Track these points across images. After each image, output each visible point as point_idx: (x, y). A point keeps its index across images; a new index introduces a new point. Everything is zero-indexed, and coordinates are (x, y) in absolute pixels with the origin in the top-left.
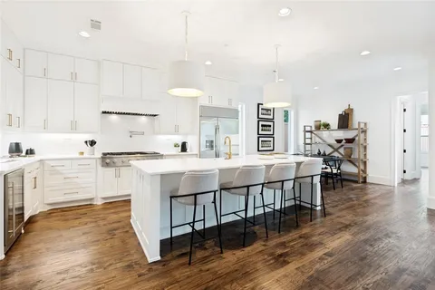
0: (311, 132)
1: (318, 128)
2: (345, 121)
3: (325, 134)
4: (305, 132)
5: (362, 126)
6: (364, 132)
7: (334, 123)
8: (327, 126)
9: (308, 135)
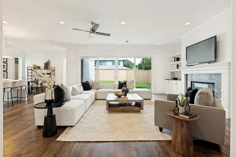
0: (32, 70)
1: (35, 68)
2: (47, 66)
3: (39, 71)
4: (28, 70)
5: (53, 68)
6: (54, 71)
7: (42, 66)
8: (39, 68)
9: (30, 71)
